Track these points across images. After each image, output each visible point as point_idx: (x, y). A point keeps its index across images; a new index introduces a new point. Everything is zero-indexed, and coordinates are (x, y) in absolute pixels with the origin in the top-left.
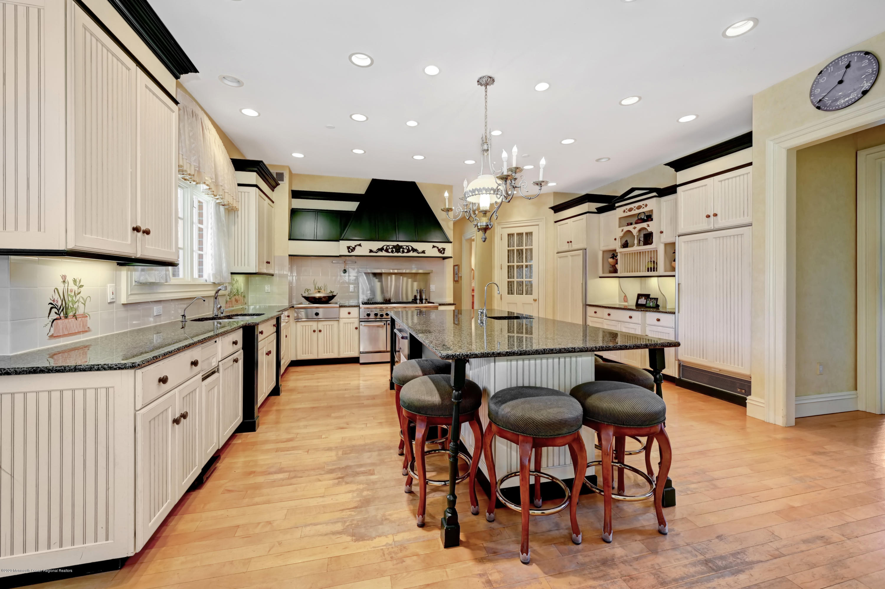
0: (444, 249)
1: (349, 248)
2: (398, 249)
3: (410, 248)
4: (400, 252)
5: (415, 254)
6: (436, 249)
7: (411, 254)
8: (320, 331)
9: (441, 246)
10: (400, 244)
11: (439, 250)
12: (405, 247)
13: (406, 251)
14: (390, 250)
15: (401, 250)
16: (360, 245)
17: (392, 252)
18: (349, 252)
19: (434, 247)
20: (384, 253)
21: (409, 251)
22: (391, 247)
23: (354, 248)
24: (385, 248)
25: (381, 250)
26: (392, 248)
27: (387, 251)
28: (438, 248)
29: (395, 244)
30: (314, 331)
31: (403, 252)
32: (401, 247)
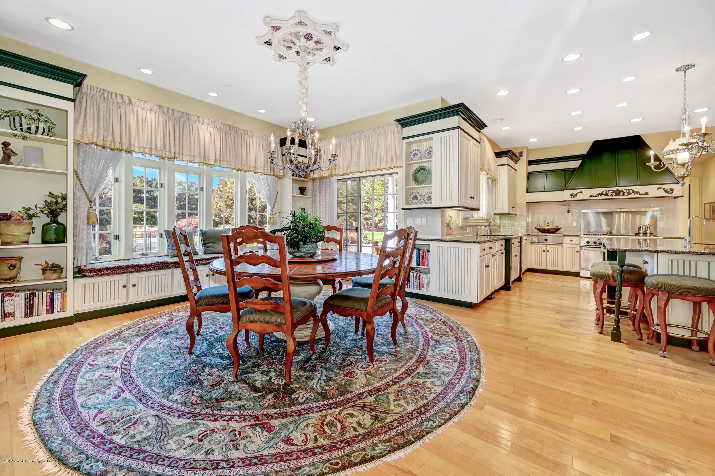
0: (672, 190)
1: (571, 195)
2: (618, 193)
3: (631, 191)
4: (620, 195)
5: (637, 196)
6: (662, 190)
7: (632, 196)
8: (548, 251)
9: (667, 187)
10: (620, 189)
11: (666, 191)
12: (625, 191)
13: (626, 194)
14: (609, 194)
15: (621, 193)
16: (581, 192)
17: (612, 195)
18: (572, 198)
19: (659, 188)
20: (604, 197)
21: (629, 194)
22: (610, 192)
23: (576, 195)
24: (604, 193)
25: (601, 194)
26: (612, 193)
27: (606, 195)
28: (664, 189)
29: (615, 189)
30: (544, 251)
31: (623, 195)
32: (621, 191)
